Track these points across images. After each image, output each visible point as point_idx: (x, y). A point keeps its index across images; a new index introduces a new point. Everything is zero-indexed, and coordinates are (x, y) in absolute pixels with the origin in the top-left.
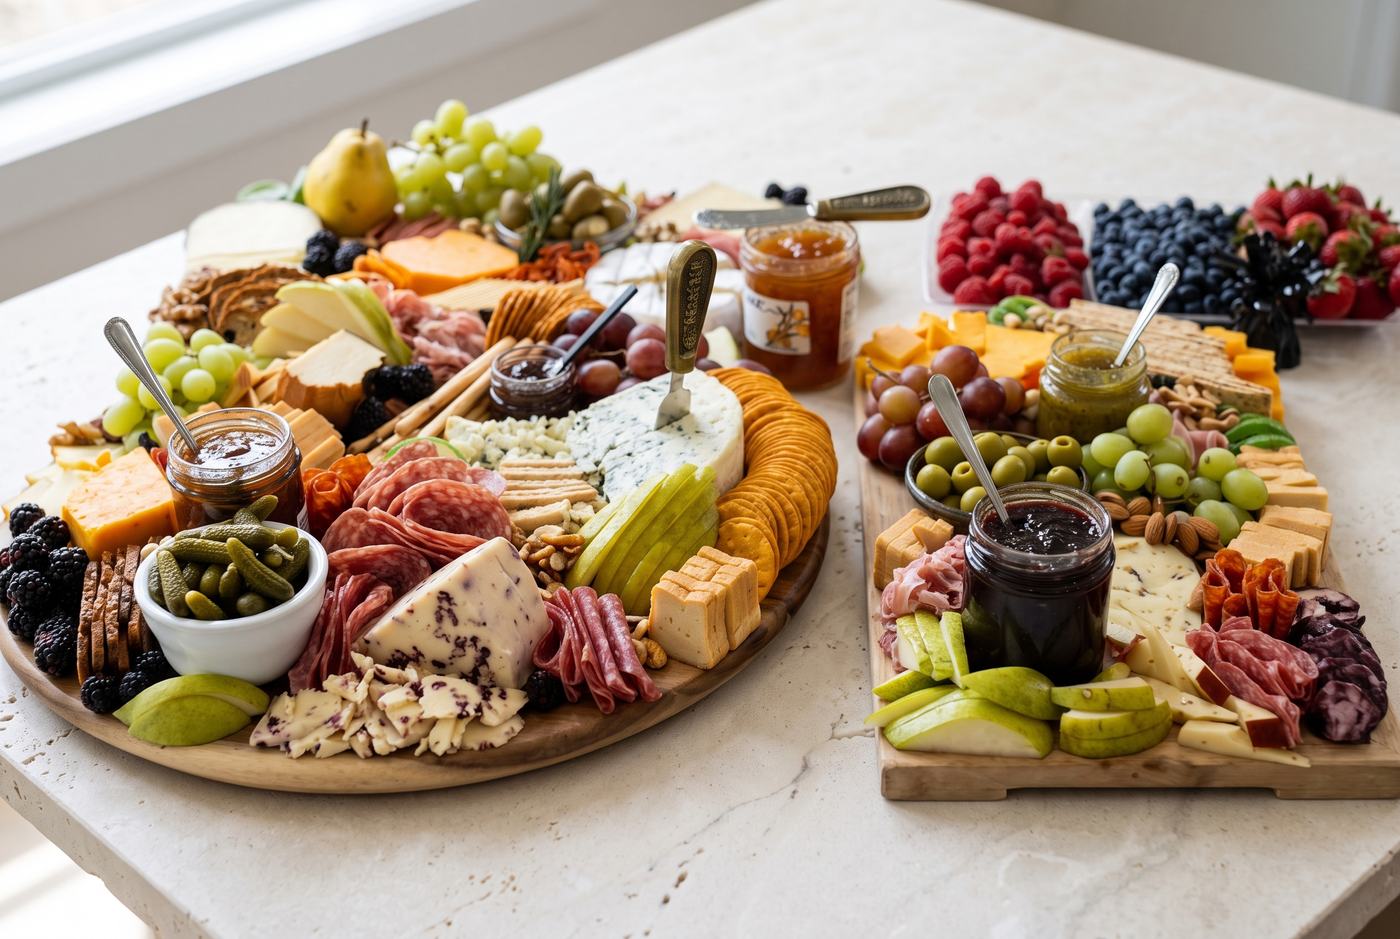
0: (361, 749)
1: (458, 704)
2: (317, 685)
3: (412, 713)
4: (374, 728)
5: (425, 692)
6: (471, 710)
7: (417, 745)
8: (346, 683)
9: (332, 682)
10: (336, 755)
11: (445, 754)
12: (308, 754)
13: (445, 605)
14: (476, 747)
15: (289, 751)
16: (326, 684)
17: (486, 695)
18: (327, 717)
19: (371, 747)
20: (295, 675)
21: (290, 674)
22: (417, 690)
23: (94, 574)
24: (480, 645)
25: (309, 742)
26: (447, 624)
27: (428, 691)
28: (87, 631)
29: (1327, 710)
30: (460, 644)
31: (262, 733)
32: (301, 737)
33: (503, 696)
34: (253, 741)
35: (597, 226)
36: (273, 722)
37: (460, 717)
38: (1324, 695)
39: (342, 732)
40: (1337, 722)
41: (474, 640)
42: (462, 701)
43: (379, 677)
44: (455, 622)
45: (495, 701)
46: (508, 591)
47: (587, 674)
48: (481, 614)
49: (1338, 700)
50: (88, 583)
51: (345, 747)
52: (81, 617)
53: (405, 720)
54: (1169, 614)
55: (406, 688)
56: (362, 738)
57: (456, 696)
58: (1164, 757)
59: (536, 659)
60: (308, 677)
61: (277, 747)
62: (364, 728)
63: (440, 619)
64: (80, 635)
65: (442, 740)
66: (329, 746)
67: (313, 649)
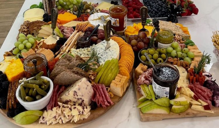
0: (60, 122)
1: (79, 112)
2: (52, 109)
3: (70, 114)
4: (63, 118)
5: (72, 110)
6: (81, 113)
7: (71, 120)
8: (57, 109)
9: (54, 109)
10: (56, 124)
11: (77, 122)
12: (51, 124)
13: (75, 93)
14: (82, 119)
15: (47, 124)
16: (53, 109)
17: (83, 108)
18: (53, 117)
19: (62, 122)
20: (48, 107)
21: (47, 107)
22: (71, 109)
23: (10, 87)
24: (82, 99)
25: (51, 122)
26: (76, 96)
27: (73, 110)
28: (8, 101)
29: (215, 102)
30: (78, 99)
31: (41, 120)
32: (49, 121)
33: (87, 108)
34: (39, 122)
35: (89, 11)
36: (43, 118)
37: (79, 114)
38: (214, 99)
39: (57, 119)
40: (217, 104)
41: (81, 98)
42: (79, 111)
43: (63, 107)
44: (77, 96)
45: (85, 109)
46: (86, 88)
47: (101, 103)
48: (82, 94)
49: (217, 99)
50: (9, 89)
51: (58, 122)
52: (7, 98)
53: (69, 116)
54: (183, 80)
55: (68, 109)
56: (60, 121)
57: (78, 110)
58: (189, 112)
59: (92, 100)
60: (50, 108)
61: (44, 123)
62: (61, 118)
63: (74, 95)
64: (7, 102)
65: (76, 119)
66: (54, 122)
67: (51, 102)
